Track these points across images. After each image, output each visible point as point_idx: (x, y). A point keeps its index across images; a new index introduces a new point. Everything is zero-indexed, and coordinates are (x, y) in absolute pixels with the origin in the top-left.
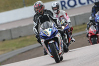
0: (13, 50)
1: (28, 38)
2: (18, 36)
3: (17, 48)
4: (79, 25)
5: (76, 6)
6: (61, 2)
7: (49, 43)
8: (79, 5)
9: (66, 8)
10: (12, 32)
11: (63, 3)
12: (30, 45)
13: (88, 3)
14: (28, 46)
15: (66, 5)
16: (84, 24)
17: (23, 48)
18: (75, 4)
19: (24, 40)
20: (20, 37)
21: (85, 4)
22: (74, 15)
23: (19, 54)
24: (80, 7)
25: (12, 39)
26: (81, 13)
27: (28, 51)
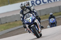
0: (2, 31)
1: (11, 23)
2: (5, 22)
3: (4, 29)
4: (43, 16)
5: (41, 4)
6: (32, 2)
8: (42, 3)
9: (34, 5)
10: (1, 20)
11: (33, 2)
12: (12, 27)
13: (48, 2)
15: (35, 4)
16: (46, 15)
17: (8, 30)
18: (40, 3)
19: (9, 25)
20: (6, 23)
21: (46, 2)
22: (40, 9)
23: (6, 33)
24: (43, 5)
25: (1, 24)
26: (44, 8)
27: (11, 31)
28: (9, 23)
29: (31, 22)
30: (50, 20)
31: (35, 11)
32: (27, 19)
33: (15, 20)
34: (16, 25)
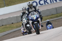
1: (8, 26)
2: (1, 25)
7: (35, 23)
12: (9, 30)
13: (45, 4)
14: (8, 31)
17: (5, 32)
18: (37, 5)
19: (5, 28)
20: (3, 25)
21: (43, 4)
23: (2, 36)
27: (8, 34)
28: (6, 25)
29: (35, 19)
30: (48, 26)
31: (40, 11)
32: (32, 16)
33: (11, 23)
34: (12, 28)
